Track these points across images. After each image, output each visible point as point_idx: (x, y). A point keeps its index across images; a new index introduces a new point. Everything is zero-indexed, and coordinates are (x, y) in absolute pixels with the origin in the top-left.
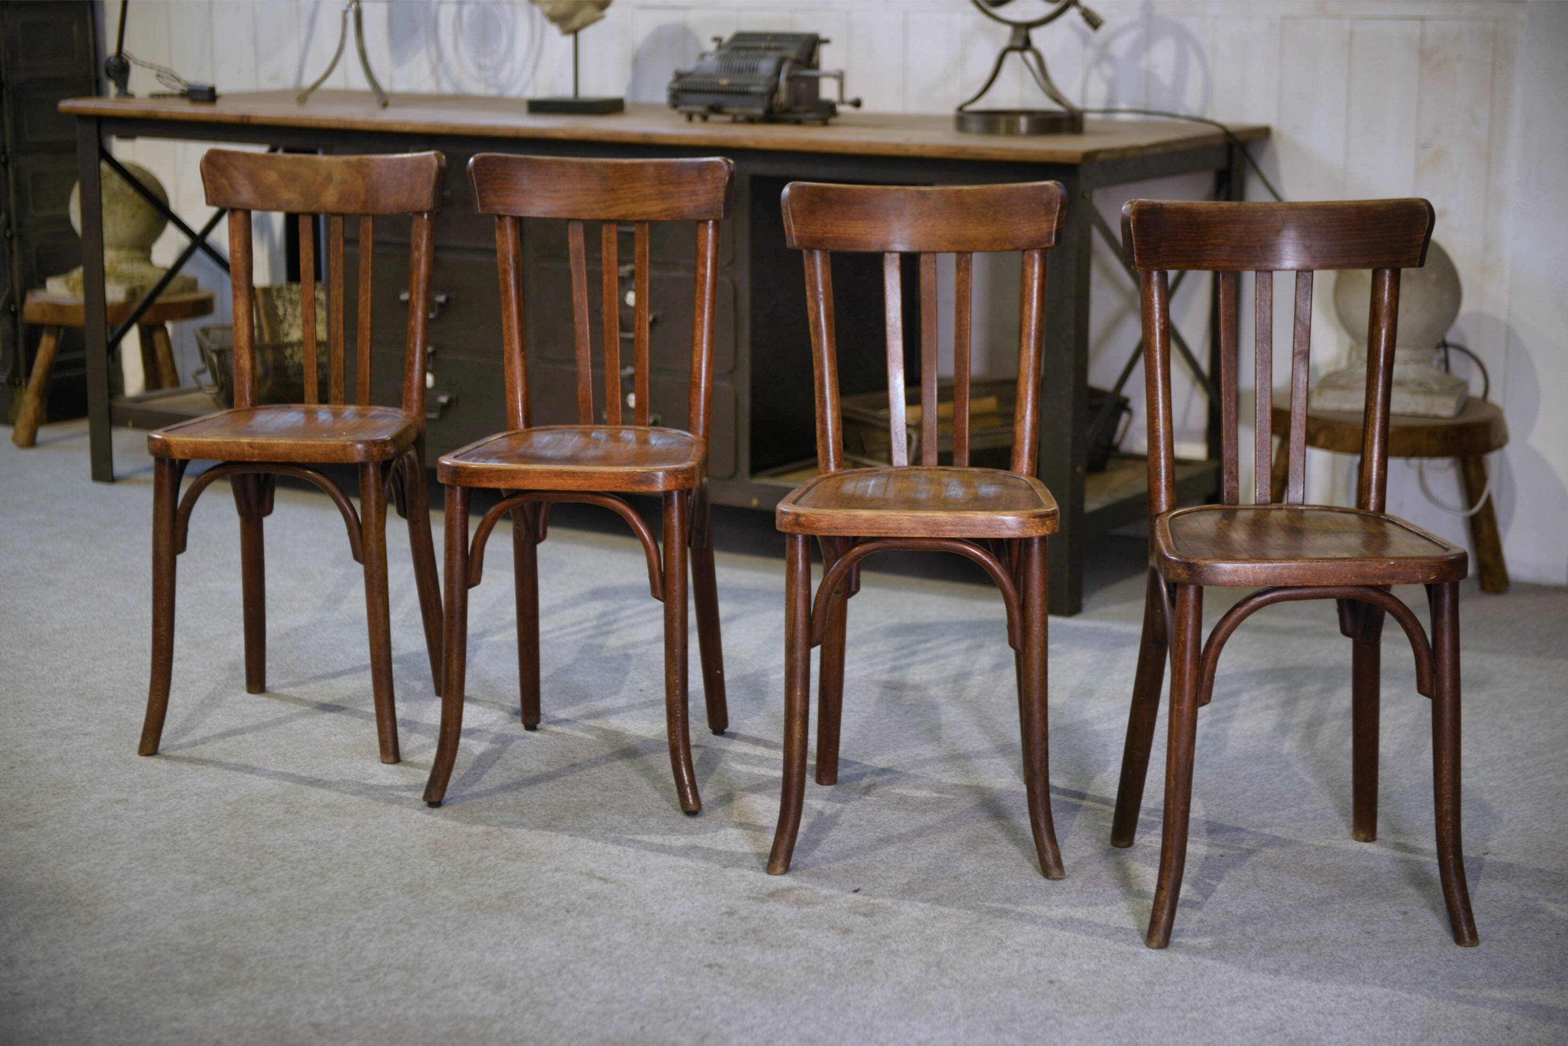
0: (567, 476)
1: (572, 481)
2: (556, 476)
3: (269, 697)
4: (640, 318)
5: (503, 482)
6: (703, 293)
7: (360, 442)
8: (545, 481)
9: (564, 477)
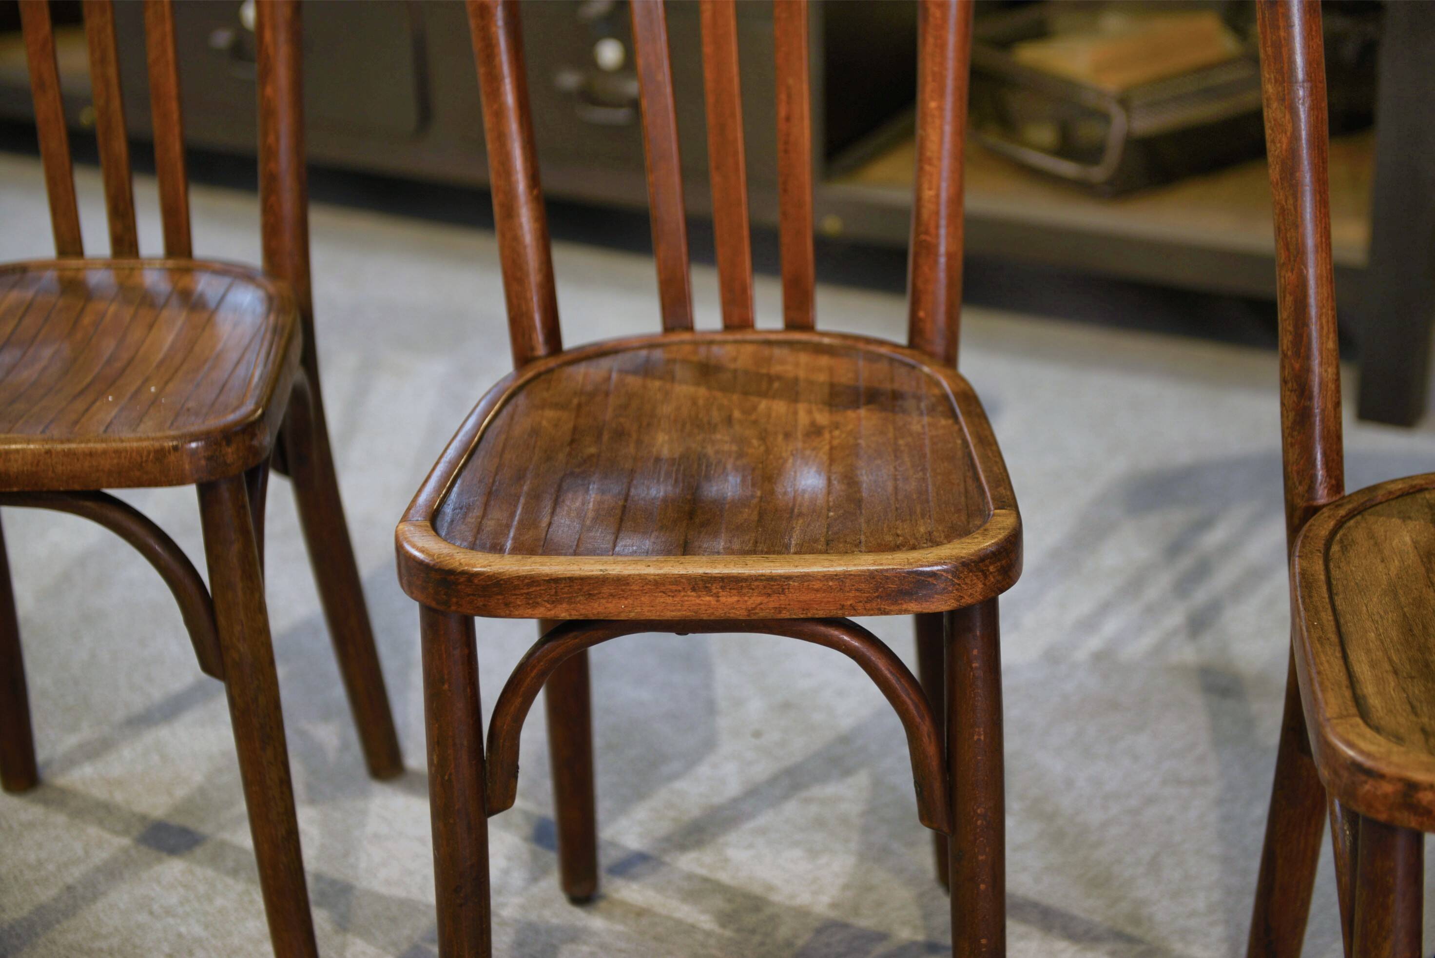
0: (723, 588)
1: (735, 599)
2: (693, 589)
3: (46, 803)
4: (789, 96)
5: (564, 605)
6: (942, 46)
7: (195, 437)
8: (669, 600)
9: (715, 589)
